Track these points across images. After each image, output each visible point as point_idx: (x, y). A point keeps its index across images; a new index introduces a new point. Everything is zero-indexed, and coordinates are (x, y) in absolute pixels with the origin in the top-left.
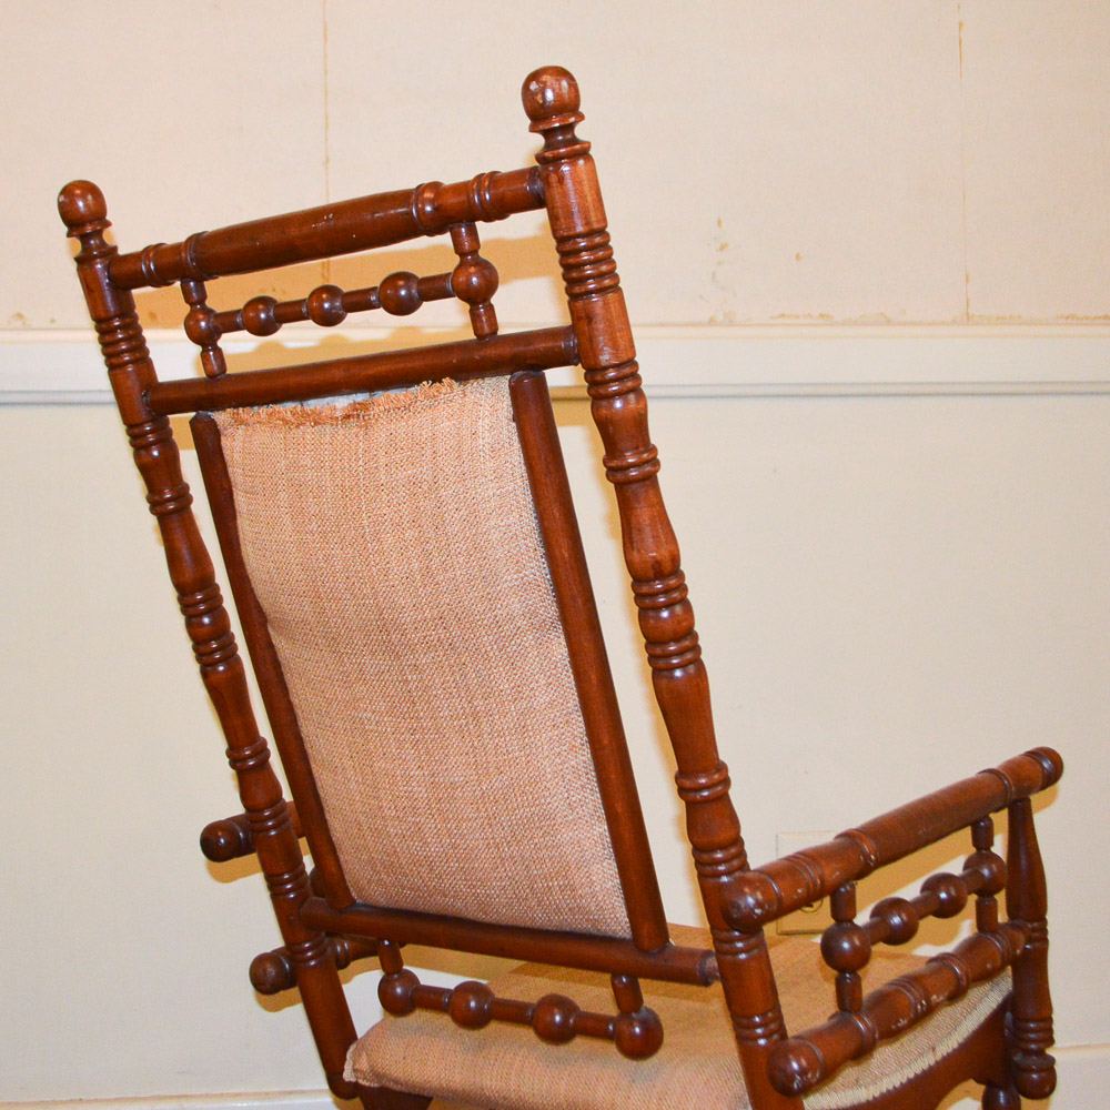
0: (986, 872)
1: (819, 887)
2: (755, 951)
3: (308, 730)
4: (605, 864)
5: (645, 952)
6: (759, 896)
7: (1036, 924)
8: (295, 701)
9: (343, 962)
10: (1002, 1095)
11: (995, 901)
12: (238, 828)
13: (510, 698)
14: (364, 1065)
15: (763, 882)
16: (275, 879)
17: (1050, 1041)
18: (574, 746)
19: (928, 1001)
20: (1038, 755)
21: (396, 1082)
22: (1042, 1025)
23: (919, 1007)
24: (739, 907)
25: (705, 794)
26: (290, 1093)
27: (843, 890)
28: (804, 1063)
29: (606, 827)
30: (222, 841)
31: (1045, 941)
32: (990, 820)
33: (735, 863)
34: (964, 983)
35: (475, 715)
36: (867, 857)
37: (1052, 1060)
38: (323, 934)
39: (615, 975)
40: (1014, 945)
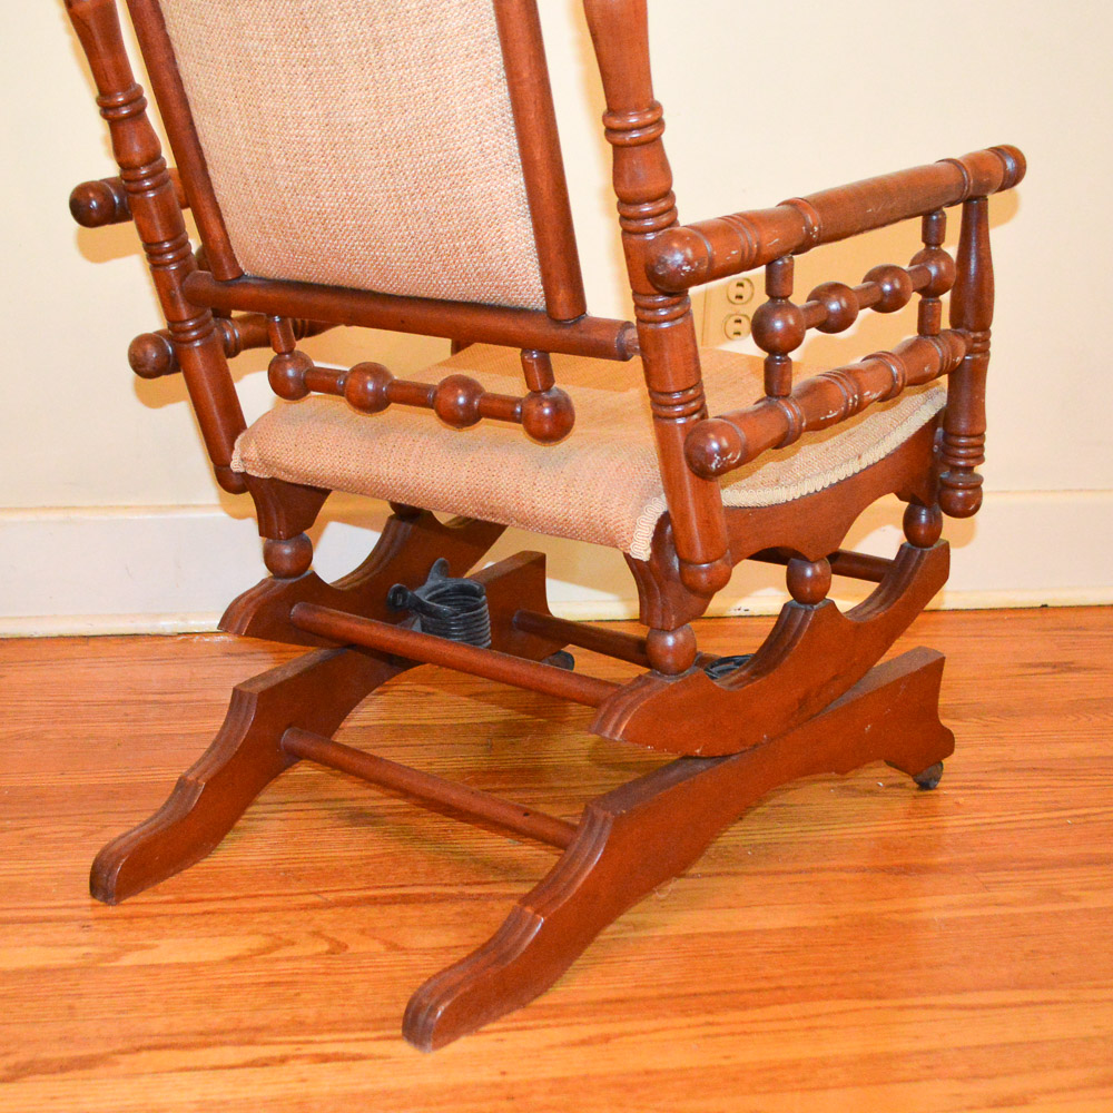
0: (933, 271)
1: (755, 252)
2: (679, 321)
3: (188, 67)
4: (518, 222)
5: (558, 322)
6: (689, 252)
7: (979, 335)
8: (172, 32)
9: (233, 350)
10: (924, 512)
11: (939, 302)
12: (113, 191)
13: (417, 20)
14: (253, 453)
15: (694, 237)
16: (154, 247)
17: (980, 458)
18: (489, 81)
19: (860, 395)
20: (1001, 152)
21: (288, 471)
22: (973, 440)
23: (851, 401)
24: (665, 263)
25: (635, 135)
26: (184, 506)
27: (780, 263)
28: (725, 444)
29: (522, 179)
30: (94, 203)
31: (985, 352)
32: (943, 214)
33: (664, 219)
34: (900, 383)
35: (377, 42)
36: (810, 229)
37: (980, 480)
38: (209, 312)
39: (526, 349)
40: (954, 353)
